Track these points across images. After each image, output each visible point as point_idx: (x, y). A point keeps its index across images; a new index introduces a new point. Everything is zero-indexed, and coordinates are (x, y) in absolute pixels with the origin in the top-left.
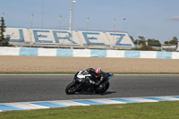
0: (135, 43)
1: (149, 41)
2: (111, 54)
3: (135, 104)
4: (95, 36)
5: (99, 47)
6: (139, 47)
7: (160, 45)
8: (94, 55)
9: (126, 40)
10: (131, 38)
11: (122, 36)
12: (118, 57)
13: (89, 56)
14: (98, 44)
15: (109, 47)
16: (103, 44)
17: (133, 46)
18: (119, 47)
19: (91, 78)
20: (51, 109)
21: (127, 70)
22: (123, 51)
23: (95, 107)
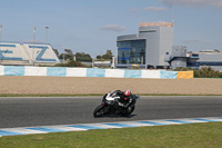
0: (61, 58)
1: (78, 55)
2: (30, 71)
3: (59, 133)
4: (9, 49)
5: (15, 63)
6: (64, 62)
7: (91, 61)
8: (8, 73)
9: (50, 54)
10: (56, 51)
11: (44, 49)
12: (39, 75)
13: (3, 74)
14: (14, 59)
15: (27, 63)
16: (20, 59)
17: (58, 61)
18: (40, 62)
19: (120, 100)
21: (50, 92)
23: (9, 138)
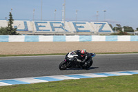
0: (114, 30)
1: (124, 27)
2: (95, 39)
4: (82, 25)
5: (86, 33)
6: (116, 32)
7: (133, 31)
8: (82, 40)
9: (107, 28)
10: (111, 26)
11: (103, 24)
12: (101, 40)
13: (78, 40)
14: (85, 31)
15: (93, 34)
16: (89, 31)
17: (112, 32)
18: (101, 32)
19: (78, 58)
20: (49, 83)
21: (108, 51)
22: (105, 36)
23: (83, 80)
